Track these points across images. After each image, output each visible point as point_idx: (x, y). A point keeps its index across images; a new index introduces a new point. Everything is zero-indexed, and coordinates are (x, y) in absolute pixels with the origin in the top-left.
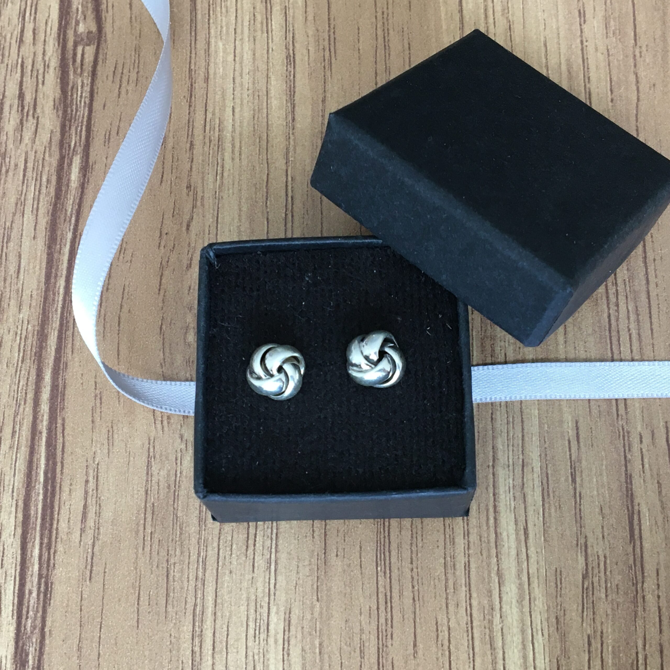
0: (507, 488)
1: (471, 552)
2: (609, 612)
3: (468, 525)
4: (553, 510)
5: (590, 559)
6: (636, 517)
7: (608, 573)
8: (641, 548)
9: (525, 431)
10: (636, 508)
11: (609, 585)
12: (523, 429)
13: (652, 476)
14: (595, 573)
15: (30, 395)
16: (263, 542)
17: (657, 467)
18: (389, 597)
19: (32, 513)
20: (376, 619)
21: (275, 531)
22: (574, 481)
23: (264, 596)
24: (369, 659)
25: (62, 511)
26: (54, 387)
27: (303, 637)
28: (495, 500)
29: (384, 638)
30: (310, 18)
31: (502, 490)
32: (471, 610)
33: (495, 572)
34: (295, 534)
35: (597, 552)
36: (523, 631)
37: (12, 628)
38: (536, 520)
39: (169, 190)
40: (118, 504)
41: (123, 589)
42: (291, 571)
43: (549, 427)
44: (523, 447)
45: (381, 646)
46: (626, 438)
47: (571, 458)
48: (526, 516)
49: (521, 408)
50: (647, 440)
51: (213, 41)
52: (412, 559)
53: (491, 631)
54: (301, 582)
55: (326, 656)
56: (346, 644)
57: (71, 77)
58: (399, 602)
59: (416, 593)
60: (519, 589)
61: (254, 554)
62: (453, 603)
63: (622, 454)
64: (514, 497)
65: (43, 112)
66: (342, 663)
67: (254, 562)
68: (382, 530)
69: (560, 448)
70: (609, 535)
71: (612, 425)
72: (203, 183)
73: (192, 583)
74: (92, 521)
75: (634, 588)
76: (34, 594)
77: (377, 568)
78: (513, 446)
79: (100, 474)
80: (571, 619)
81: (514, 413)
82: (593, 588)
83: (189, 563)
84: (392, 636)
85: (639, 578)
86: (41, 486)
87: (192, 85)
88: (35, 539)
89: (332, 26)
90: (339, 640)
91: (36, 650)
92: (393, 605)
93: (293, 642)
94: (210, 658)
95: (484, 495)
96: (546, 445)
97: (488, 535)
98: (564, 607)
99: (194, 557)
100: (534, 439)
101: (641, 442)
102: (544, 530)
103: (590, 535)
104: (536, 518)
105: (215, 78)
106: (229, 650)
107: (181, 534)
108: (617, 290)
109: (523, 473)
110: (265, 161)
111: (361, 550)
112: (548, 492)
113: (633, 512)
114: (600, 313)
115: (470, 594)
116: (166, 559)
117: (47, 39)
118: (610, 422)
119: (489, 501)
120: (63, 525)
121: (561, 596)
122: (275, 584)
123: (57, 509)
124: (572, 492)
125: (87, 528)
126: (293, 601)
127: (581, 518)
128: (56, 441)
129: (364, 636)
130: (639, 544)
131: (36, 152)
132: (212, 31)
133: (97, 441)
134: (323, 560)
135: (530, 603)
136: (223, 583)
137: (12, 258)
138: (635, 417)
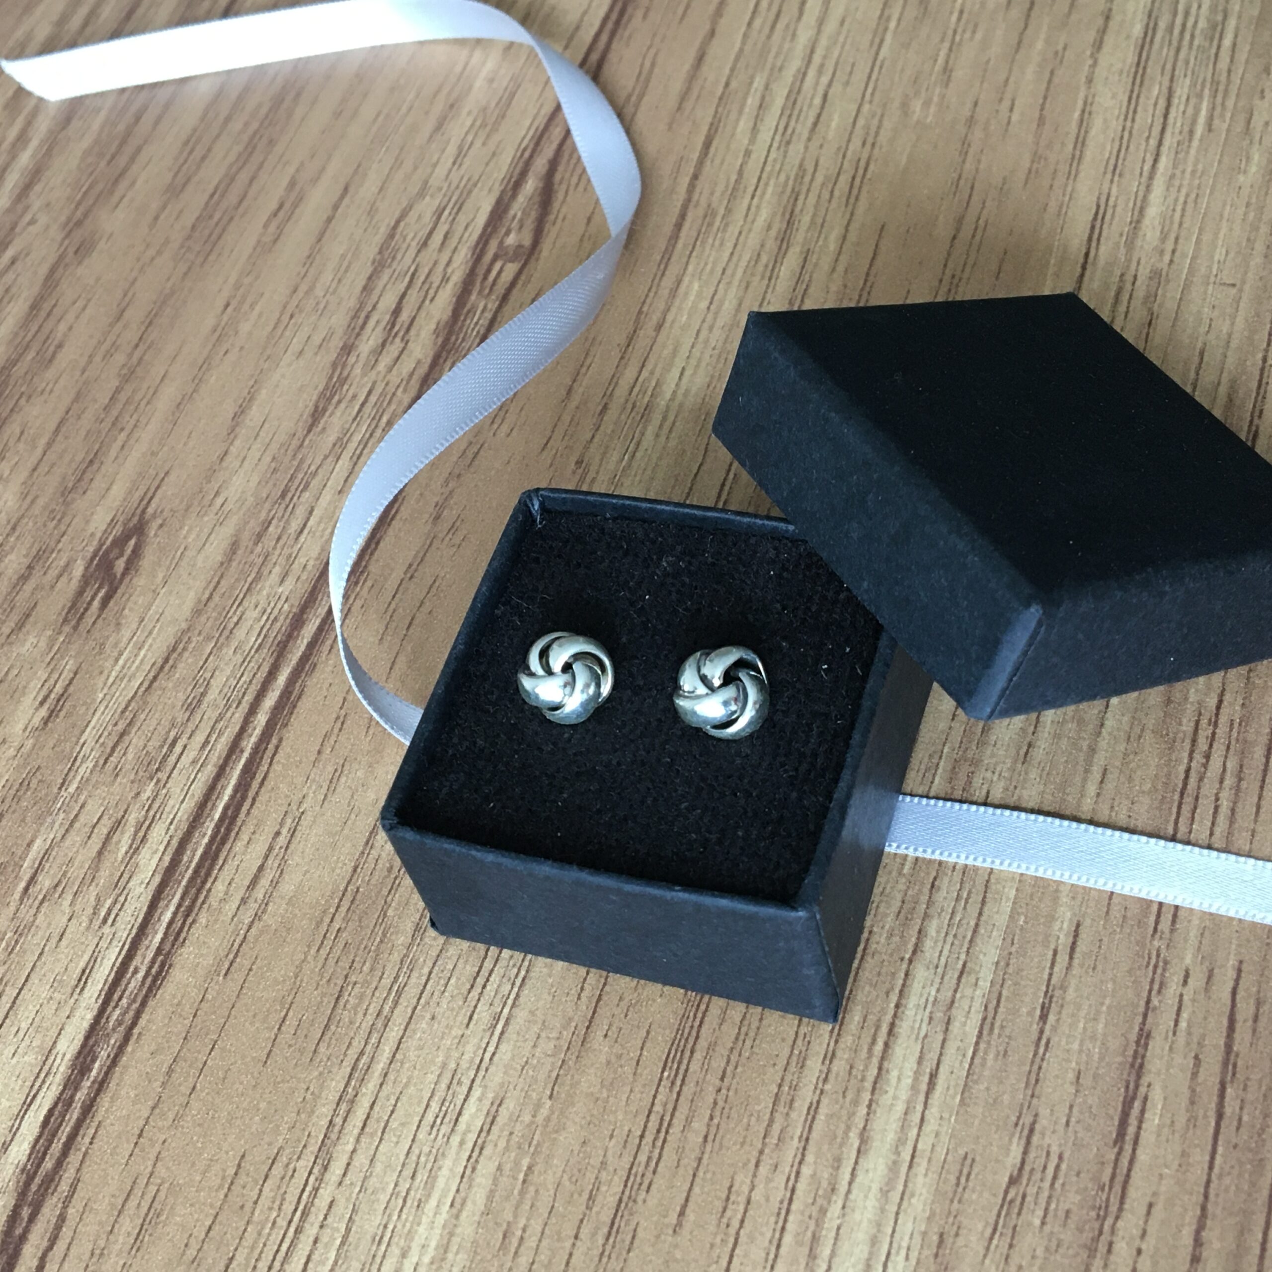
0: (923, 1000)
1: (827, 1087)
2: (1040, 1252)
3: (836, 1042)
4: (991, 1056)
5: (1032, 1155)
6: (1137, 1104)
7: (1058, 1185)
8: (1131, 1162)
9: (983, 918)
10: (1143, 1090)
11: (1053, 1206)
12: (980, 914)
13: (1188, 1044)
14: (1033, 1178)
15: (249, 698)
16: (499, 986)
17: (1201, 1031)
18: (665, 1125)
19: (185, 859)
20: (633, 1152)
21: (523, 973)
22: (1044, 1017)
23: (469, 1068)
24: (598, 1213)
25: (226, 867)
26: (286, 693)
27: (507, 1149)
28: (895, 1015)
29: (636, 1187)
30: (840, 268)
31: (913, 1001)
32: (796, 1181)
33: (858, 1131)
34: (552, 986)
35: (1049, 1146)
36: (874, 1241)
37: (90, 1016)
38: (957, 1065)
39: (549, 462)
40: (308, 876)
41: (267, 1000)
42: (526, 1040)
43: (1026, 922)
44: (971, 941)
45: (625, 1199)
46: (1159, 971)
47: (1049, 980)
48: (941, 1054)
49: (988, 881)
50: (1197, 981)
51: (686, 280)
52: (724, 1072)
53: (819, 1224)
54: (535, 1061)
55: (532, 1189)
56: (570, 1179)
57: (473, 297)
58: (679, 1135)
59: (713, 1130)
60: (890, 1170)
61: (479, 1000)
62: (771, 1162)
63: (1145, 994)
64: (931, 1018)
65: (418, 335)
66: (553, 1207)
67: (473, 1012)
68: (692, 1014)
69: (1036, 960)
70: (1078, 1122)
71: (1141, 944)
72: (602, 460)
73: (370, 1019)
74: (263, 891)
75: (1097, 1225)
76: (140, 975)
77: (663, 1072)
78: (955, 936)
79: (299, 828)
80: (966, 1246)
81: (974, 885)
82: (1022, 1204)
83: (376, 988)
84: (649, 1188)
85: (1114, 1209)
86: (212, 825)
87: (635, 331)
88: (173, 897)
89: (869, 284)
90: (561, 1169)
91: (109, 1056)
92: (669, 1138)
93: (487, 1152)
94: (352, 1140)
95: (879, 1001)
96: (1013, 950)
97: (866, 1067)
98: (960, 1222)
99: (386, 982)
100: (995, 933)
101: (1185, 983)
102: (966, 1085)
103: (1044, 1112)
104: (958, 1062)
105: (671, 327)
106: (386, 1136)
107: (381, 941)
108: (1214, 734)
109: (958, 984)
110: (703, 447)
111: (646, 1037)
112: (992, 1024)
113: (1135, 1094)
114: (1173, 764)
115: (803, 1155)
116: (345, 973)
117: (460, 247)
118: (1138, 938)
119: (885, 1014)
120: (220, 887)
121: (960, 1202)
122: (494, 1054)
123: (221, 862)
124: (1035, 1036)
125: (251, 900)
126: (511, 1087)
127: (1037, 1081)
128: (258, 768)
129: (604, 1176)
130: (1130, 1151)
131: (387, 384)
132: (691, 268)
133: (314, 780)
134: (582, 1038)
135: (902, 1199)
136: (414, 1031)
137: (301, 512)
138: (1186, 940)
